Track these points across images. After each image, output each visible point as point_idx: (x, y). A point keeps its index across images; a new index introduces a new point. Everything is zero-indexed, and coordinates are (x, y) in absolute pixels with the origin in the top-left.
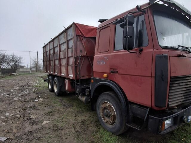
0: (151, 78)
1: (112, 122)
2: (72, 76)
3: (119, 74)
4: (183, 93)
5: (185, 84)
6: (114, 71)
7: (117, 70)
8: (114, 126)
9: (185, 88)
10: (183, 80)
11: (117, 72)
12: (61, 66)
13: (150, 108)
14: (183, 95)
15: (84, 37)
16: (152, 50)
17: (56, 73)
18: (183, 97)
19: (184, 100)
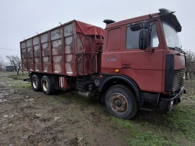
0: (161, 71)
1: (124, 110)
2: (72, 73)
3: (131, 69)
4: (179, 82)
5: (179, 75)
6: (126, 66)
7: (130, 66)
8: (125, 113)
9: (179, 78)
10: (179, 72)
11: (130, 67)
12: (53, 63)
13: (160, 93)
14: (178, 83)
15: (84, 35)
16: (163, 50)
17: (44, 71)
18: (178, 85)
19: (178, 86)
